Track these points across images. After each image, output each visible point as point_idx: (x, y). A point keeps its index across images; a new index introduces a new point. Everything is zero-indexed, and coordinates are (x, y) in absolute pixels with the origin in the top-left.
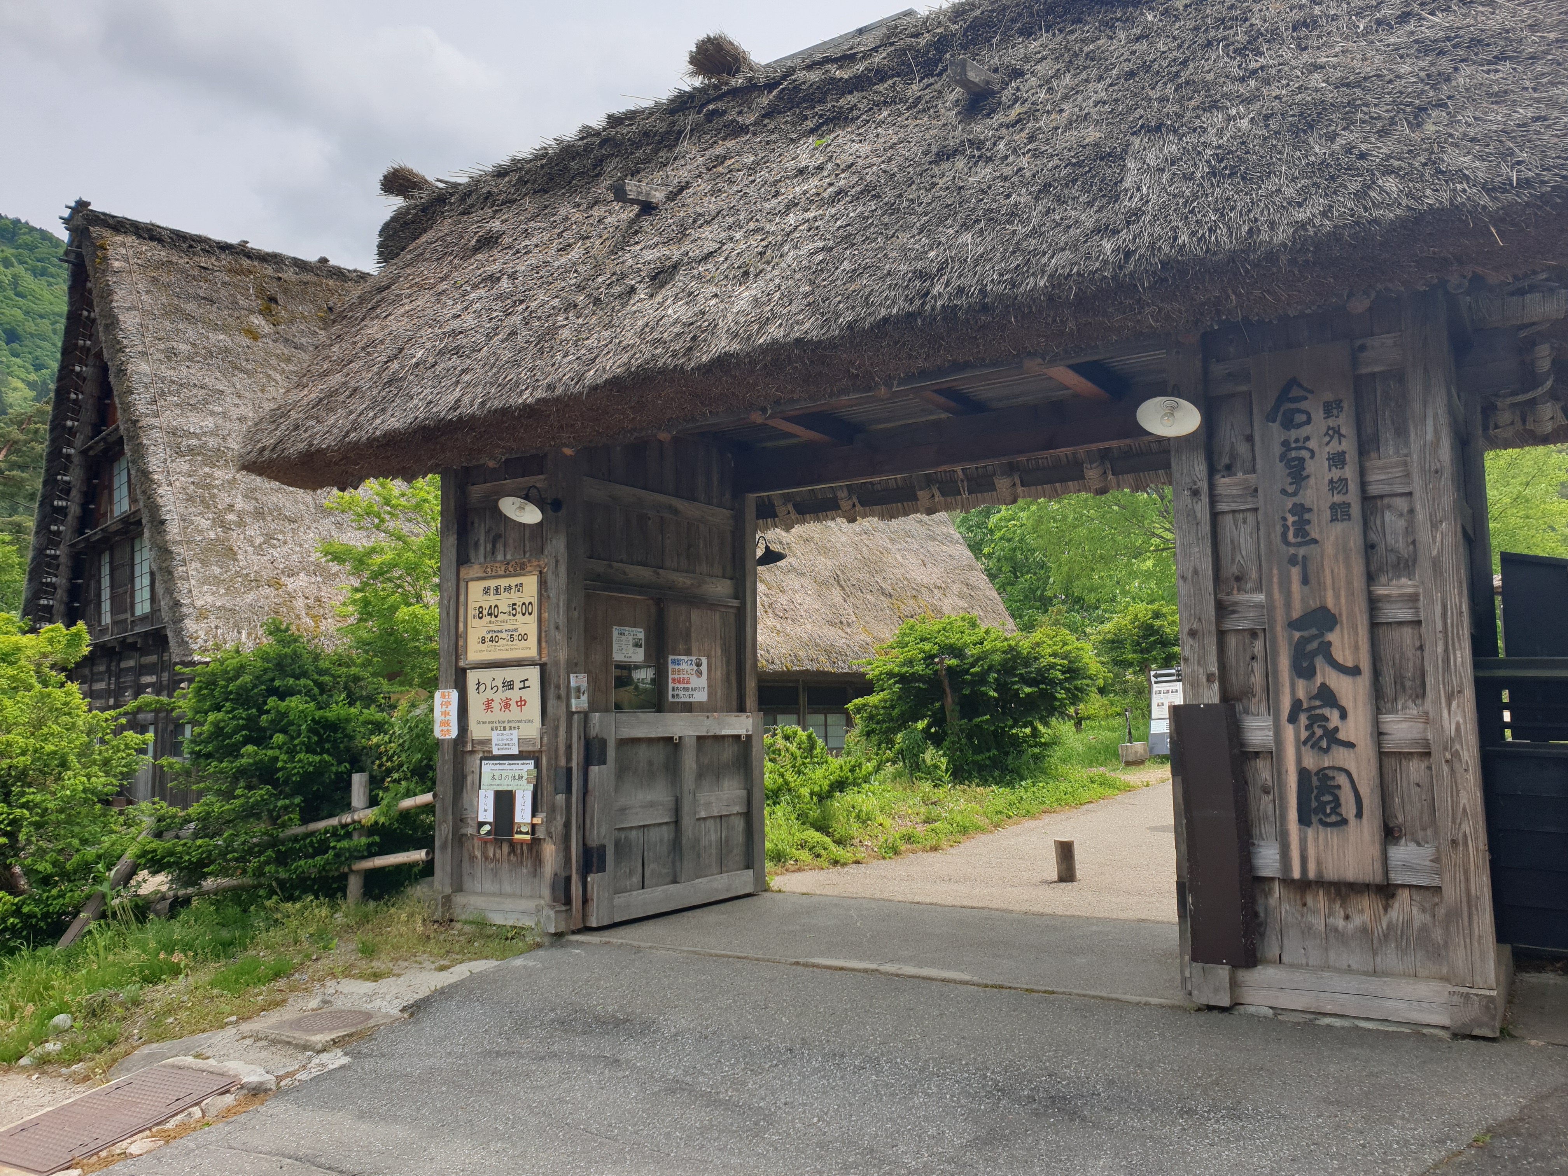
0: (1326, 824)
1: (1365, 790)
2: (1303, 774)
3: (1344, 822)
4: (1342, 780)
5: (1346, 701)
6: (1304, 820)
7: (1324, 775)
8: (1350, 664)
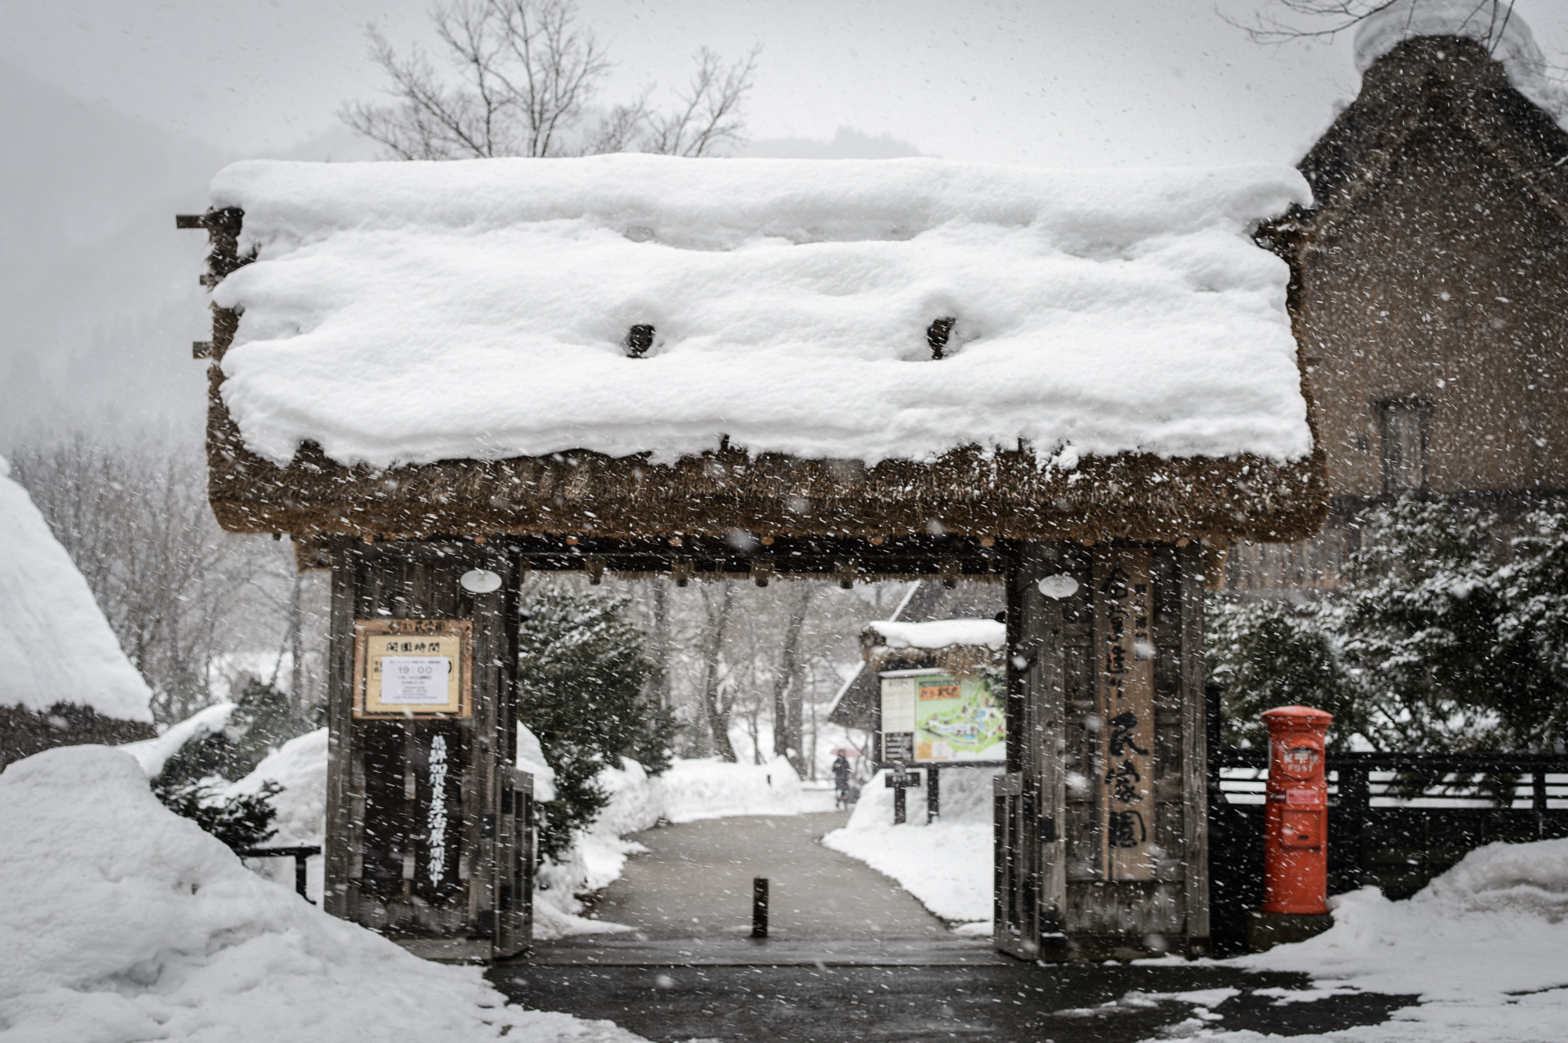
0: (1124, 846)
1: (1147, 824)
2: (1113, 814)
3: (1135, 844)
4: (1135, 818)
5: (1140, 770)
6: (1112, 843)
7: (1123, 815)
8: (1143, 747)
